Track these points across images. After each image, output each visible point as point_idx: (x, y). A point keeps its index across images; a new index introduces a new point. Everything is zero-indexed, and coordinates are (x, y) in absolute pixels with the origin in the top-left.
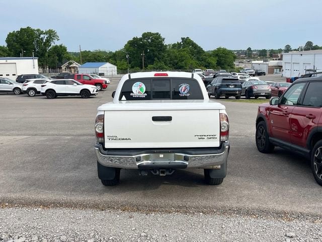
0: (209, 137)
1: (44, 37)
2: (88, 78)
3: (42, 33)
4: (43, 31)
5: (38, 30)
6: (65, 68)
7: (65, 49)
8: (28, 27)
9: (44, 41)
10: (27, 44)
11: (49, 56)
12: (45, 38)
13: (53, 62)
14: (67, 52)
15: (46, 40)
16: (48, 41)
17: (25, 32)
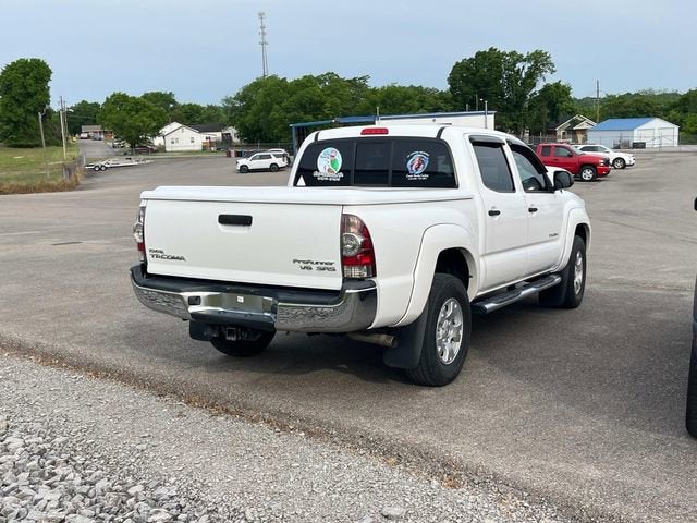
0: (319, 265)
1: (524, 67)
2: (567, 152)
3: (520, 59)
4: (522, 56)
5: (513, 54)
6: (564, 134)
7: (566, 91)
8: (491, 49)
9: (523, 76)
10: (487, 84)
11: (530, 107)
12: (526, 70)
13: (539, 120)
14: (570, 99)
15: (526, 73)
16: (531, 75)
17: (485, 59)
